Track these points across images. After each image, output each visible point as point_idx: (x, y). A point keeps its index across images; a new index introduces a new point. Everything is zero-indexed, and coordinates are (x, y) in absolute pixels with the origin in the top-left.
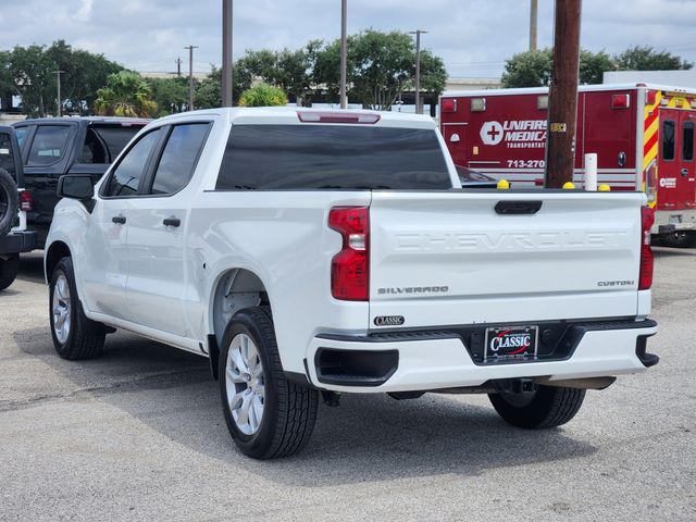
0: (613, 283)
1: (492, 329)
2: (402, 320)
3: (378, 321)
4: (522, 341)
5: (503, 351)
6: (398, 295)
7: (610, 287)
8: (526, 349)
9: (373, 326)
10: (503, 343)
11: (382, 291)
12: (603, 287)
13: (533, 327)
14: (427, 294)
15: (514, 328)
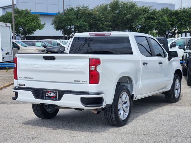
0: (79, 81)
1: (45, 90)
2: (24, 85)
3: (19, 85)
4: (54, 95)
5: (49, 97)
6: (23, 79)
7: (78, 82)
8: (55, 97)
9: (19, 86)
10: (49, 94)
11: (20, 78)
12: (76, 82)
13: (56, 91)
14: (29, 79)
15: (51, 91)
